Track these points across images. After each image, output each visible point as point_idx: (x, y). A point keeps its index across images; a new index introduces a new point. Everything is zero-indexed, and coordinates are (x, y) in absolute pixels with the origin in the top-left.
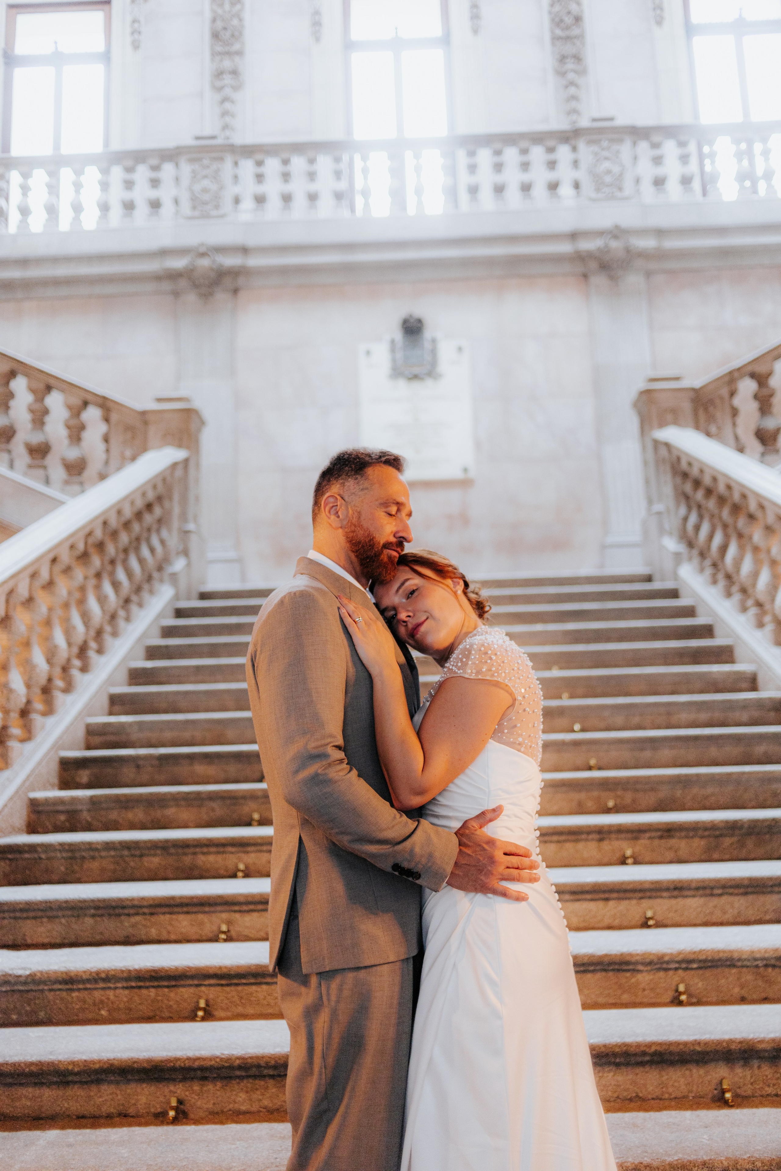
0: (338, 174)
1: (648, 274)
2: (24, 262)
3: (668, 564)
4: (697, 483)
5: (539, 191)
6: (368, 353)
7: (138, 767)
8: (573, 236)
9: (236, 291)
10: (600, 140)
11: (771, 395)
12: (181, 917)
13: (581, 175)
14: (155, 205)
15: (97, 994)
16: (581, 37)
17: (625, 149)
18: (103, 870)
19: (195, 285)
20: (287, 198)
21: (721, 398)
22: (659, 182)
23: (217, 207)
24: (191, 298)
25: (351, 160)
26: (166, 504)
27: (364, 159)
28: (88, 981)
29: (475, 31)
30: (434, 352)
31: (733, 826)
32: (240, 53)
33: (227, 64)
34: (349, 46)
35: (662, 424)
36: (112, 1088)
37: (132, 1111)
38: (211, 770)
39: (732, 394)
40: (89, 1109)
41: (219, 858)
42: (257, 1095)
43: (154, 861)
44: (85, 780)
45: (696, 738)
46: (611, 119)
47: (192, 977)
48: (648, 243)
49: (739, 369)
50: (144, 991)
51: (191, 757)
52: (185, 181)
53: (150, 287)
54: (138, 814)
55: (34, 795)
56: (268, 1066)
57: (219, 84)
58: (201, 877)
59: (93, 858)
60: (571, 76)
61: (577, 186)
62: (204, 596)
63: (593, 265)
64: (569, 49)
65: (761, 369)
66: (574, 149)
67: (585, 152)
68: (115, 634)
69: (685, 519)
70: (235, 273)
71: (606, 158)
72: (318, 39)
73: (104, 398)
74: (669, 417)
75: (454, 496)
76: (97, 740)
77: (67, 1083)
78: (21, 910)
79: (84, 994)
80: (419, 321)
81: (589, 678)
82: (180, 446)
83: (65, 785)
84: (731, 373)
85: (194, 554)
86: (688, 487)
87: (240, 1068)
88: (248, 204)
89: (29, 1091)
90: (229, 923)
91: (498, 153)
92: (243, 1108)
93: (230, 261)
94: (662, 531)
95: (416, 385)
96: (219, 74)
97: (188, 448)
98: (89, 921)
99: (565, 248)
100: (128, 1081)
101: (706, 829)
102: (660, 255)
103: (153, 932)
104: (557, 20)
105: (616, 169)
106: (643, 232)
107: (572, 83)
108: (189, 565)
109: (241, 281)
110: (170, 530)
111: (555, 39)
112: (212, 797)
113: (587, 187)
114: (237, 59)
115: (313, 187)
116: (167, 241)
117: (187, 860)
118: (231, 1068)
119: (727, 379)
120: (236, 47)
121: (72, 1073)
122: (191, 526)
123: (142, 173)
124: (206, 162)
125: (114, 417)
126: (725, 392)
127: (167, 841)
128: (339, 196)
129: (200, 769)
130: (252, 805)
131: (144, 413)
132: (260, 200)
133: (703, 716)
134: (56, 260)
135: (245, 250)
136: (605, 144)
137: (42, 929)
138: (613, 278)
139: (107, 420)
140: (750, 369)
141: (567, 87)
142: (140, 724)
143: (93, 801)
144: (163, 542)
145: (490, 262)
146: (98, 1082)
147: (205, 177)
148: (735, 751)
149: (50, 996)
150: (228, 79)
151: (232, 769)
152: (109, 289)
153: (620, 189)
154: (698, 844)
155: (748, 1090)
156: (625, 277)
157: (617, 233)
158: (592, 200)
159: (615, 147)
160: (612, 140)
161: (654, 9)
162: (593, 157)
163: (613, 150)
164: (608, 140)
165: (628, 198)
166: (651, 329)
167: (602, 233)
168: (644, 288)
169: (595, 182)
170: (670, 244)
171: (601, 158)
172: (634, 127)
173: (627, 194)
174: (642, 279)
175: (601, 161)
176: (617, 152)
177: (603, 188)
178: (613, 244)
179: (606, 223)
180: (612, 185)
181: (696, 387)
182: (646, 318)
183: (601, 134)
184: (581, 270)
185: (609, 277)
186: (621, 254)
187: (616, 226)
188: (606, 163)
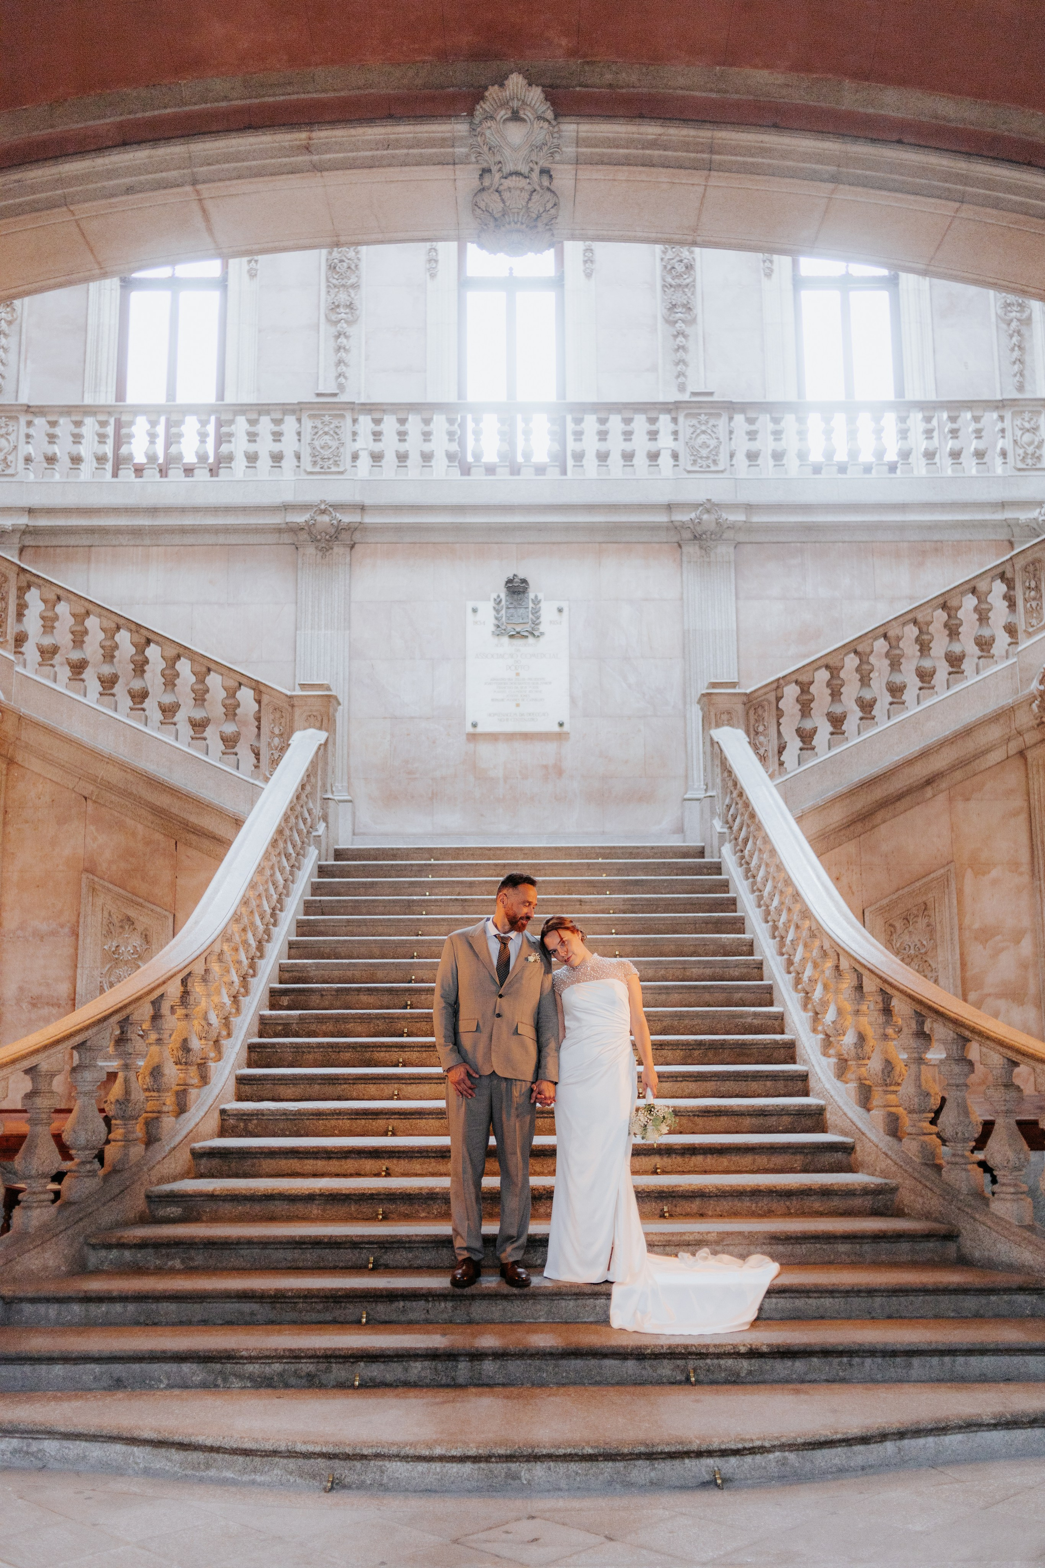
0: (451, 435)
1: (737, 545)
2: (153, 511)
3: (716, 842)
4: (735, 784)
5: (640, 460)
6: (475, 611)
7: (322, 995)
8: (669, 507)
9: (352, 547)
10: (700, 414)
11: (812, 701)
13: (680, 447)
14: (277, 458)
16: (692, 286)
17: (722, 423)
18: (315, 1060)
19: (315, 540)
20: (402, 457)
21: (769, 703)
22: (752, 456)
23: (336, 463)
24: (311, 550)
25: (464, 419)
26: (313, 779)
27: (477, 421)
28: (329, 1114)
29: (589, 275)
30: (536, 612)
31: (700, 1043)
32: (355, 286)
33: (343, 297)
34: (464, 283)
35: (718, 726)
36: (352, 1161)
38: (371, 999)
39: (778, 699)
40: (339, 1171)
41: (387, 1054)
42: (425, 1166)
43: (347, 1056)
44: (286, 1004)
45: (695, 987)
46: (711, 394)
47: (386, 1114)
48: (739, 517)
49: (784, 677)
50: (358, 1121)
51: (359, 990)
52: (307, 437)
53: (272, 538)
54: (330, 1027)
55: (261, 1013)
56: (432, 1152)
57: (334, 317)
58: (376, 1066)
59: (309, 1052)
60: (680, 325)
61: (675, 456)
62: (339, 855)
63: (687, 535)
64: (679, 298)
65: (804, 678)
66: (675, 420)
67: (685, 424)
68: (288, 895)
69: (729, 807)
70: (351, 529)
71: (704, 432)
72: (433, 276)
73: (257, 682)
74: (725, 717)
75: (551, 748)
76: (287, 975)
77: (330, 1158)
78: (279, 1080)
79: (326, 1122)
80: (524, 581)
81: (634, 940)
82: (320, 728)
83: (272, 1007)
84: (778, 680)
85: (331, 819)
86: (730, 784)
87: (418, 1152)
88: (365, 461)
89: (311, 1162)
90: (399, 1090)
91: (603, 421)
92: (419, 1172)
93: (347, 518)
94: (713, 813)
95: (518, 642)
96: (335, 307)
97: (327, 730)
98: (317, 1087)
99: (662, 518)
100: (361, 1158)
101: (683, 1045)
102: (749, 528)
103: (355, 1094)
104: (669, 267)
105: (713, 443)
106: (734, 507)
107: (680, 333)
108: (327, 827)
109: (357, 536)
110: (314, 802)
111: (666, 286)
112: (378, 1017)
113: (685, 460)
114: (352, 292)
115: (427, 447)
116: (288, 497)
117: (367, 1055)
118: (413, 1152)
119: (775, 685)
120: (353, 280)
121: (333, 1152)
122: (329, 796)
123: (265, 425)
124: (327, 418)
125: (265, 699)
126: (772, 697)
127: (356, 1043)
128: (451, 457)
129: (364, 998)
130: (403, 1023)
131: (291, 697)
132: (377, 457)
133: (708, 971)
134: (183, 510)
135: (363, 508)
136: (703, 417)
137: (289, 1091)
138: (704, 549)
139: (259, 702)
140: (794, 677)
141: (675, 337)
142: (317, 964)
143: (301, 1018)
144: (310, 812)
145: (591, 528)
146: (346, 1158)
147: (326, 433)
148: (721, 997)
149: (307, 1122)
150: (343, 313)
151: (386, 999)
152: (233, 539)
153: (715, 462)
154: (679, 1053)
155: (669, 1169)
156: (716, 547)
157: (709, 506)
158: (689, 472)
159: (712, 422)
160: (711, 414)
161: (764, 261)
162: (692, 430)
163: (710, 424)
164: (706, 414)
165: (722, 472)
166: (737, 598)
167: (696, 506)
168: (732, 558)
169: (692, 455)
170: (758, 518)
171: (698, 431)
172: (731, 402)
173: (721, 467)
174: (731, 549)
175: (698, 435)
176: (714, 426)
177: (699, 461)
178: (705, 517)
179: (700, 496)
180: (708, 458)
181: (748, 691)
182: (733, 587)
183: (700, 408)
184: (675, 539)
185: (701, 548)
186: (713, 526)
187: (709, 500)
188: (703, 436)
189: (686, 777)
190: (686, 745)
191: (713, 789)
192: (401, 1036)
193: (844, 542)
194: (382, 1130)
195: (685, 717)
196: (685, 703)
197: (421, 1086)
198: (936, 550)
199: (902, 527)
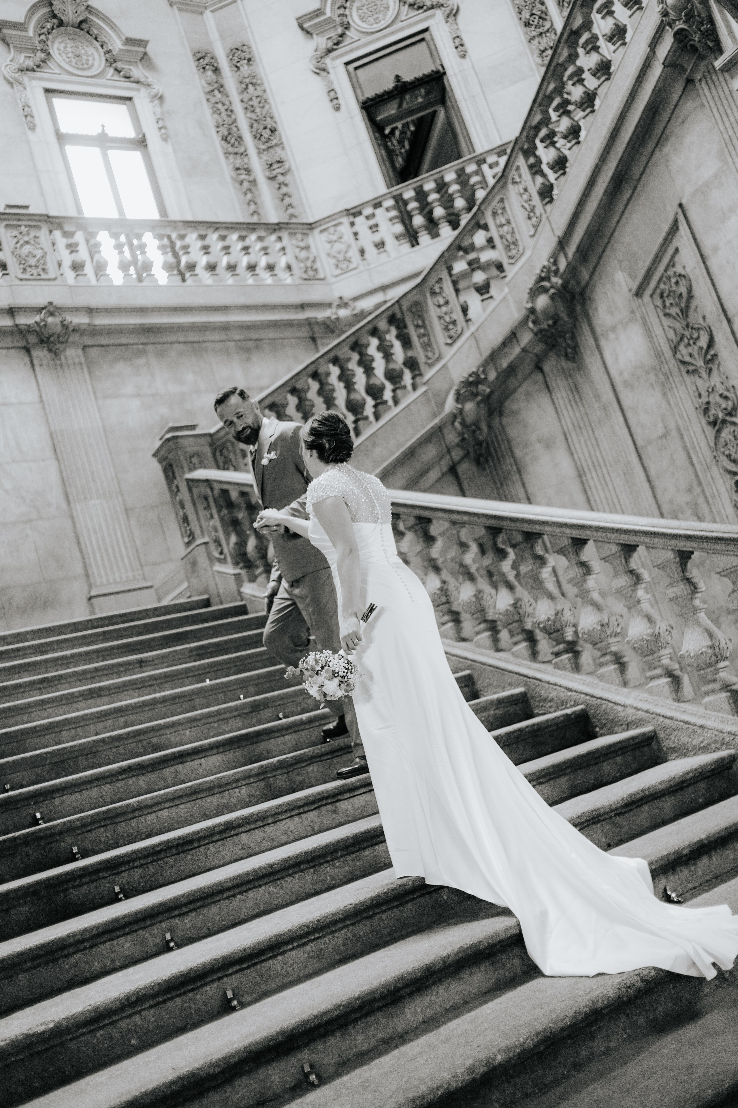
1: (85, 347)
8: (11, 311)
10: (20, 226)
12: (121, 940)
13: (7, 256)
15: (123, 1025)
17: (43, 235)
22: (77, 267)
35: (191, 469)
37: (269, 1094)
41: (92, 886)
46: (27, 207)
48: (81, 320)
50: (170, 1004)
63: (33, 339)
67: (6, 235)
71: (27, 243)
74: (195, 460)
79: (111, 1029)
90: (171, 930)
92: (364, 1048)
94: (211, 560)
99: (5, 322)
102: (94, 331)
105: (39, 253)
106: (76, 310)
113: (14, 268)
117: (59, 899)
130: (69, 839)
136: (23, 229)
138: (55, 352)
153: (44, 271)
156: (64, 350)
157: (51, 310)
158: (21, 280)
159: (33, 233)
160: (31, 226)
161: (26, 116)
162: (15, 240)
163: (32, 235)
164: (26, 226)
165: (54, 279)
166: (96, 398)
167: (39, 310)
168: (83, 360)
169: (20, 264)
170: (100, 321)
171: (21, 242)
172: (48, 216)
173: (52, 275)
174: (80, 352)
175: (22, 245)
176: (35, 237)
177: (28, 269)
178: (50, 320)
179: (41, 301)
180: (37, 267)
181: (212, 431)
182: (90, 387)
183: (19, 220)
184: (22, 344)
185: (50, 351)
186: (59, 329)
187: (51, 303)
188: (27, 247)
189: (87, 575)
190: (79, 543)
191: (203, 535)
192: (73, 859)
193: (180, 343)
194: (215, 1003)
195: (72, 517)
196: (69, 502)
197: (204, 911)
198: (258, 347)
199: (226, 327)
